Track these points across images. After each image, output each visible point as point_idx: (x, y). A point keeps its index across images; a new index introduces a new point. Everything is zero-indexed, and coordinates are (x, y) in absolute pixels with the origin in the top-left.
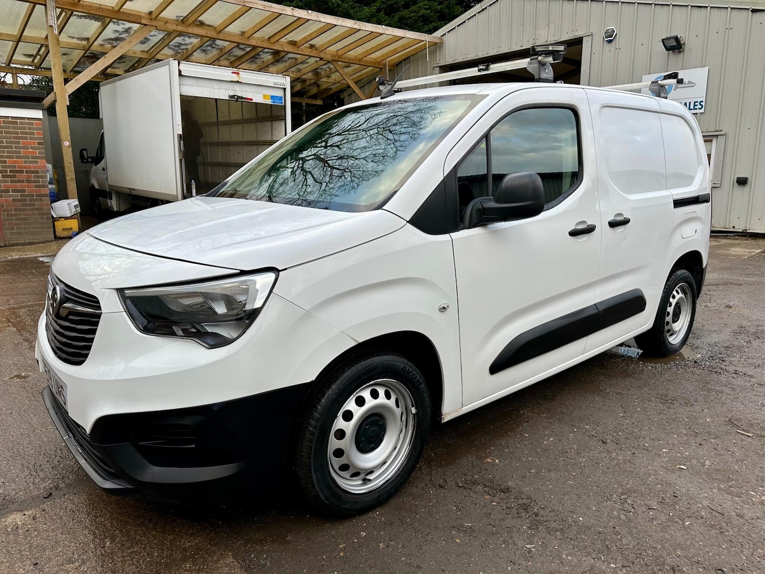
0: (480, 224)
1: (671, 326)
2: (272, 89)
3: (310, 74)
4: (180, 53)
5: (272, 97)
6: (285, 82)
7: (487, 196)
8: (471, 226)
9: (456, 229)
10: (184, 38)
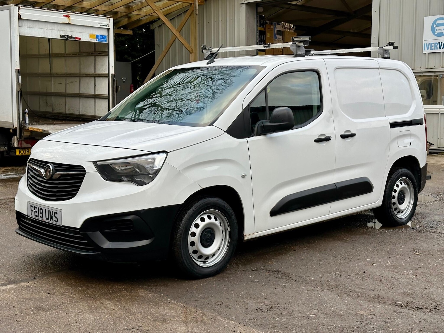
0: (263, 133)
1: (397, 205)
2: (97, 30)
3: (122, 7)
5: (98, 36)
6: (108, 23)
7: (266, 119)
8: (258, 135)
9: (250, 136)
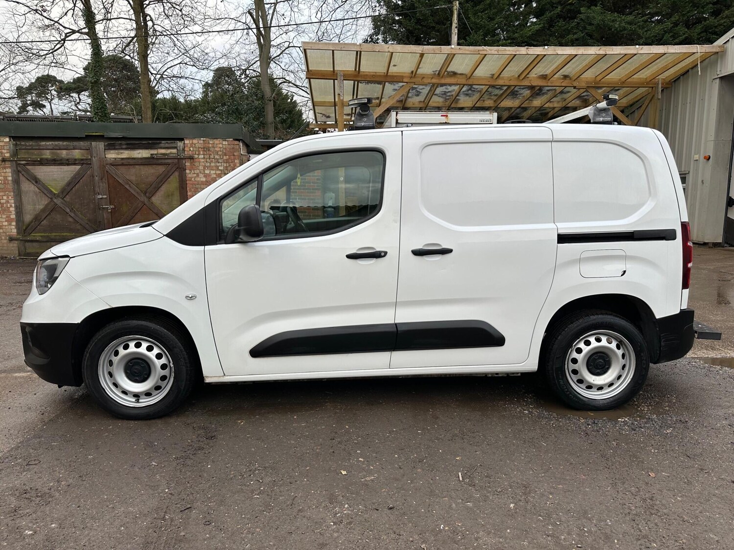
1: (585, 376)
4: (449, 99)
10: (446, 87)
